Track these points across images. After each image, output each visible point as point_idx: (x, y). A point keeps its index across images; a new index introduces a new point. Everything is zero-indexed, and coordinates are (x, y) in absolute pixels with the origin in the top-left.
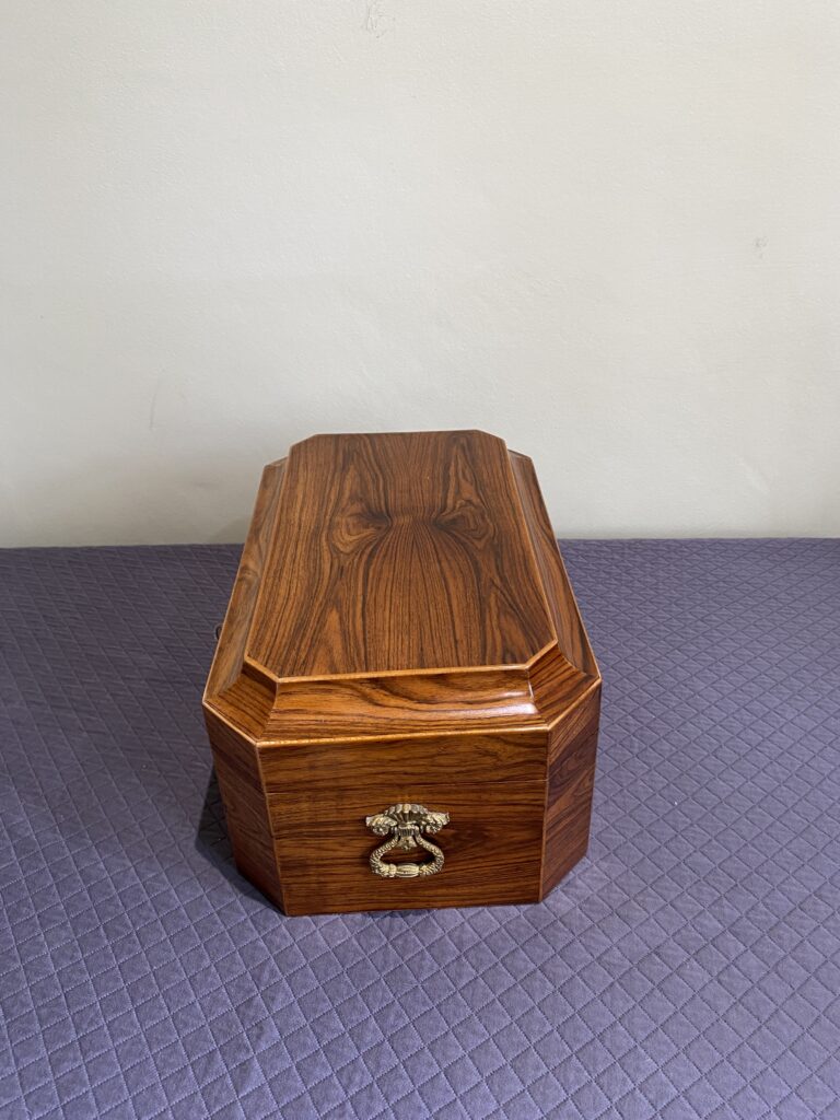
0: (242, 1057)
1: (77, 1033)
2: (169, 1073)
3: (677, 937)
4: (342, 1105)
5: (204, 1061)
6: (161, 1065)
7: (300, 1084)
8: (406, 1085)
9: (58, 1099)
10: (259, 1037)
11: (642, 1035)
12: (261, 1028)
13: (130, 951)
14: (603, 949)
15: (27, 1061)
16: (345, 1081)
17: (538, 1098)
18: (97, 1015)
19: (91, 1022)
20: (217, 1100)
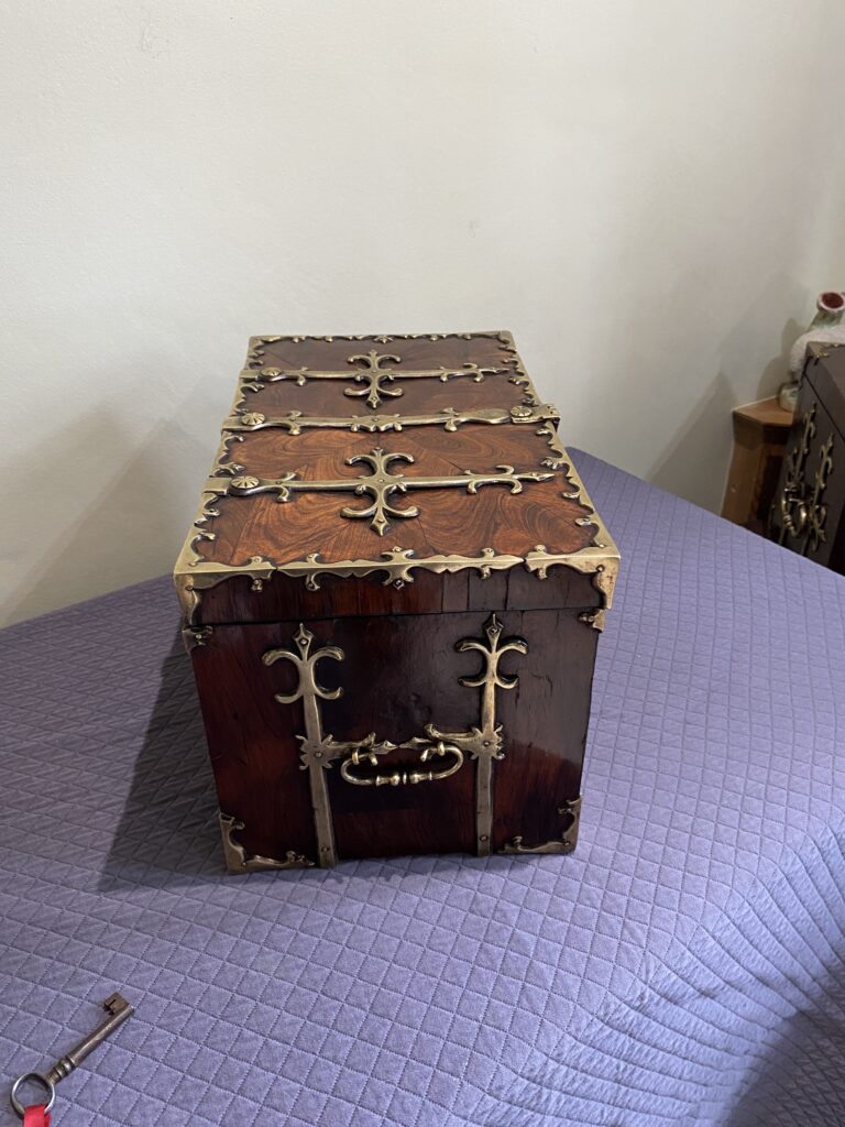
0: (507, 935)
1: (364, 1009)
2: (464, 980)
3: (690, 709)
4: (600, 916)
5: (483, 956)
6: (454, 979)
7: (561, 924)
8: (626, 879)
9: (400, 1057)
10: (505, 917)
11: (722, 768)
12: (502, 910)
13: (345, 931)
14: (658, 736)
15: (343, 1054)
16: (588, 903)
17: (701, 834)
18: (365, 986)
19: (367, 994)
20: (518, 969)
